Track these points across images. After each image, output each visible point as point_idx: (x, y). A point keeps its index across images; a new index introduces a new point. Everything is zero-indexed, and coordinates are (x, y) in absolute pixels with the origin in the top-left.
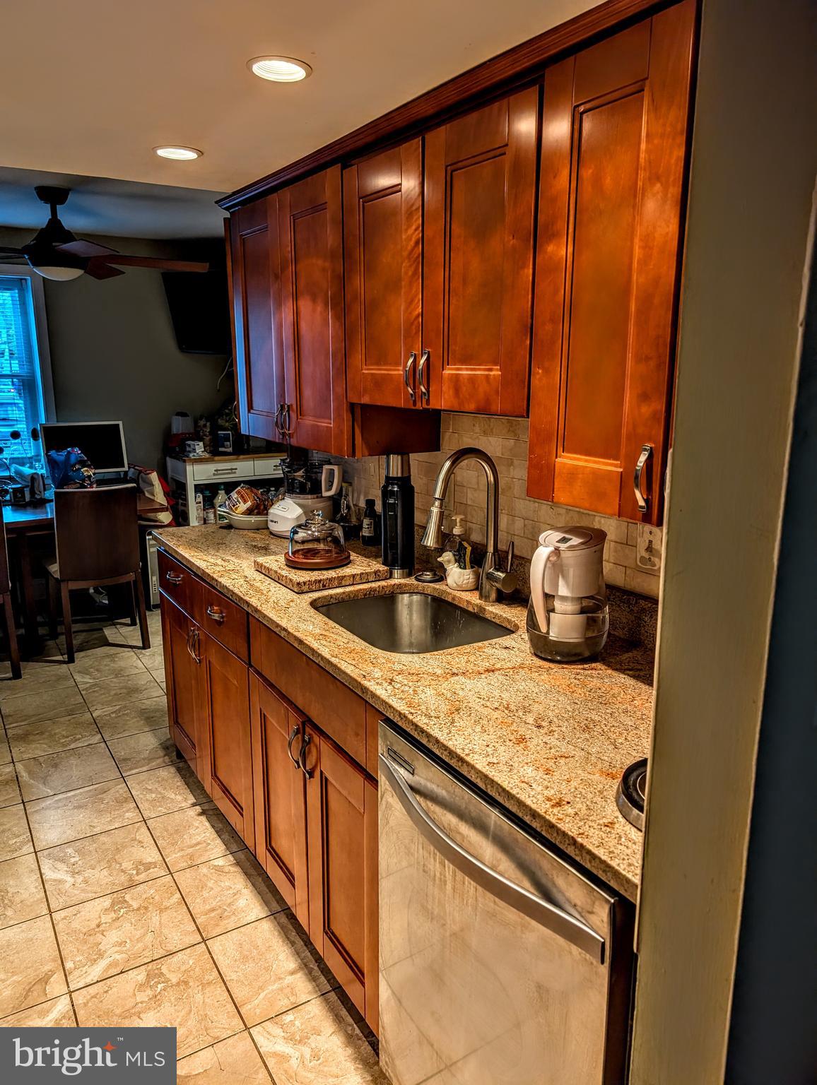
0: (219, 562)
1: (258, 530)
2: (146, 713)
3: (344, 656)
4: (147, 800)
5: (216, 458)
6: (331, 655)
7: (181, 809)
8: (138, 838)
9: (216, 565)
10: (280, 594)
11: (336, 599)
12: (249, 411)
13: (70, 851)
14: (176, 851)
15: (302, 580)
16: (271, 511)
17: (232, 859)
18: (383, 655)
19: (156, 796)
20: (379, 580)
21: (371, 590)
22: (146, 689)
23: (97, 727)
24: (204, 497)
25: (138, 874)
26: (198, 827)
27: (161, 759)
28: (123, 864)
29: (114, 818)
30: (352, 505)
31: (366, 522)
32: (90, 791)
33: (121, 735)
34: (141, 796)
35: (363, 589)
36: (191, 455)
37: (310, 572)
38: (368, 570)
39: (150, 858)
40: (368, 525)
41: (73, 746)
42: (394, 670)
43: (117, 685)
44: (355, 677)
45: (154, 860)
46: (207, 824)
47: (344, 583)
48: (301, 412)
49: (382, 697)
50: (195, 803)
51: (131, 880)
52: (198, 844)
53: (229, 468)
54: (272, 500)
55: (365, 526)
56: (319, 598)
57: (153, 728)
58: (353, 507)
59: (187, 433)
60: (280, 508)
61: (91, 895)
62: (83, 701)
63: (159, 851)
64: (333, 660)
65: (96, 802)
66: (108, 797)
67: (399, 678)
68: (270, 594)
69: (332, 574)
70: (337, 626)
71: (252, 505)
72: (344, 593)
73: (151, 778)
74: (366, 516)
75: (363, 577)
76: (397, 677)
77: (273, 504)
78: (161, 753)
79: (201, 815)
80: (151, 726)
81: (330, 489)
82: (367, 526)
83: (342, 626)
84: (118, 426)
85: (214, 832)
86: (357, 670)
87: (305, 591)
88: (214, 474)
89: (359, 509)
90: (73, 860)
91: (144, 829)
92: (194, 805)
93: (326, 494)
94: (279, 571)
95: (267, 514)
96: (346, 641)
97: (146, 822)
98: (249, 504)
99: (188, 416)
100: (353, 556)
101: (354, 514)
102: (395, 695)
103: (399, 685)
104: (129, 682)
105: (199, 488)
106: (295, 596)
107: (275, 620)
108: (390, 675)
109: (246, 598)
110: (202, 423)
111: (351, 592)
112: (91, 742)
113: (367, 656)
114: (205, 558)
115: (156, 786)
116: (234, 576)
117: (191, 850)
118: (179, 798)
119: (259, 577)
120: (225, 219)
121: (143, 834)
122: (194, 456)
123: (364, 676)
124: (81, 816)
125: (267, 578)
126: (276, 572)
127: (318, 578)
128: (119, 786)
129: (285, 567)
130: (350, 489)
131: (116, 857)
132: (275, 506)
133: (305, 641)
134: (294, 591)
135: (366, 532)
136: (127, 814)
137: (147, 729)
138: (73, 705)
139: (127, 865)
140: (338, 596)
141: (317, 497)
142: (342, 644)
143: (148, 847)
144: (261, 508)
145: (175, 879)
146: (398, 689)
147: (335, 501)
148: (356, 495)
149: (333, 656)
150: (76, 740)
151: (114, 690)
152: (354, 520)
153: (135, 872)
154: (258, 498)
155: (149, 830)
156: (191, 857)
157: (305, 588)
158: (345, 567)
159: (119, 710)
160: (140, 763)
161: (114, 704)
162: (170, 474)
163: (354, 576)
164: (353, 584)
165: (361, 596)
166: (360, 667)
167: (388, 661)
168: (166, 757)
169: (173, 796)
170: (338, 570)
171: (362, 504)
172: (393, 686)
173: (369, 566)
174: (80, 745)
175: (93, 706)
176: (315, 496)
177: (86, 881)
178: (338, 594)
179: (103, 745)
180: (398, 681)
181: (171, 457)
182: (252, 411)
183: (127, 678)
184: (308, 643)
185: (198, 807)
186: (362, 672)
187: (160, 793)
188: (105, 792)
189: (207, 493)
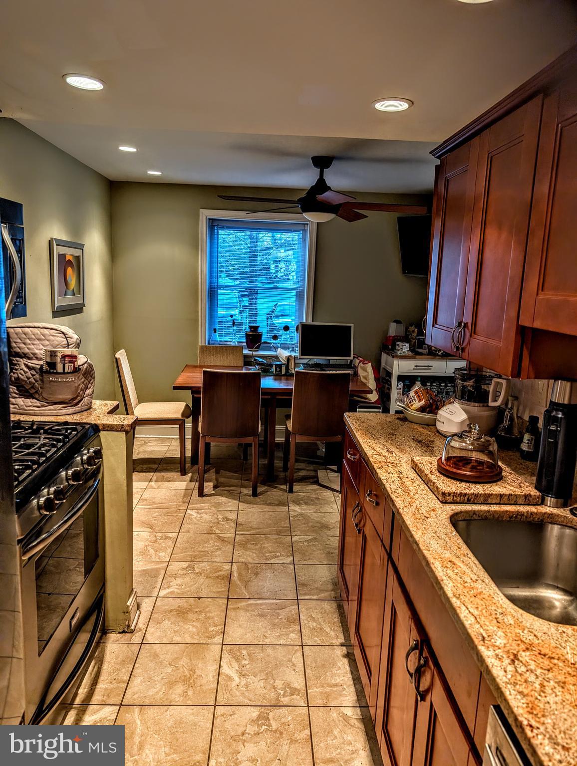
0: (384, 452)
1: (428, 425)
2: (328, 548)
3: (466, 600)
4: (309, 627)
5: (417, 357)
6: (454, 593)
7: (331, 646)
8: (293, 660)
9: (380, 454)
10: (426, 500)
11: (479, 516)
12: (433, 326)
13: (244, 652)
14: (318, 685)
15: (447, 490)
16: (440, 412)
17: (359, 713)
18: (512, 611)
19: (316, 626)
20: (529, 505)
21: (519, 513)
22: (334, 528)
23: (292, 550)
24: (404, 385)
25: (284, 696)
26: (340, 668)
27: (329, 593)
28: (276, 681)
29: (282, 635)
30: (515, 416)
31: (527, 437)
32: (273, 604)
33: (306, 562)
34: (306, 622)
35: (509, 511)
36: (399, 353)
37: (458, 483)
38: (518, 492)
39: (297, 684)
40: (529, 440)
41: (272, 561)
42: (522, 641)
43: (315, 519)
44: (473, 634)
45: (299, 688)
46: (348, 668)
47: (490, 501)
48: (474, 331)
49: (498, 680)
50: (344, 643)
51: (277, 699)
52: (336, 685)
53: (427, 365)
54: (444, 402)
55: (525, 440)
56: (461, 512)
57: (330, 563)
58: (516, 420)
59: (399, 336)
60: (448, 411)
61: (247, 702)
62: (289, 525)
63: (306, 679)
64: (454, 600)
65: (274, 615)
66: (283, 613)
67: (525, 656)
68: (416, 497)
69: (479, 489)
70: (471, 555)
71: (426, 404)
72: (488, 511)
73: (317, 607)
74: (527, 431)
75: (511, 499)
76: (523, 654)
77: (444, 405)
78: (330, 587)
79: (345, 657)
80: (329, 560)
81: (496, 401)
82: (527, 442)
83: (476, 557)
84: (350, 327)
85: (351, 679)
86: (478, 626)
87: (449, 501)
88: (414, 369)
89: (522, 422)
90: (244, 662)
91: (299, 654)
92: (342, 645)
93: (491, 404)
94: (430, 475)
95: (436, 414)
96: (475, 577)
97: (302, 648)
98: (423, 402)
99: (402, 323)
100: (506, 471)
101: (517, 426)
102: (515, 684)
103: (523, 669)
104: (324, 519)
105: (401, 378)
106: (438, 505)
107: (411, 529)
108: (514, 648)
109: (393, 497)
110: (412, 328)
111: (495, 512)
112: (285, 562)
113: (493, 608)
114: (374, 445)
115: (319, 616)
116: (391, 470)
117: (328, 689)
118: (333, 634)
119: (412, 475)
120: (437, 166)
121: (297, 659)
122: (401, 354)
123: (484, 639)
124: (261, 624)
125: (419, 478)
126: (427, 475)
127: (464, 492)
128: (293, 607)
129: (436, 472)
130: (516, 403)
131: (274, 672)
132: (444, 408)
133: (432, 565)
134: (438, 499)
135: (525, 447)
136: (292, 635)
137: (325, 563)
138: (281, 527)
139: (279, 683)
140: (482, 513)
141: (483, 406)
142: (469, 581)
143: (298, 672)
144: (432, 407)
145: (310, 713)
146: (521, 675)
147: (500, 412)
148: (521, 408)
149: (454, 596)
150: (276, 557)
151: (312, 522)
152: (516, 431)
153: (282, 693)
154: (431, 398)
155: (303, 656)
156: (328, 696)
157: (450, 499)
158: (494, 484)
159: (310, 541)
160: (313, 591)
161: (309, 534)
162: (383, 364)
163: (501, 496)
164: (499, 504)
165: (506, 518)
166: (482, 623)
167: (518, 623)
168: (333, 592)
169: (328, 630)
170: (487, 486)
171: (526, 418)
172: (515, 667)
173: (521, 487)
174: (277, 562)
175: (294, 531)
176: (482, 404)
177: (247, 686)
178: (481, 511)
179: (292, 566)
180: (524, 662)
181: (385, 352)
182: (436, 326)
183: (323, 514)
184: (434, 569)
185: (344, 648)
186: (482, 631)
187: (320, 624)
188: (283, 608)
189: (407, 382)
